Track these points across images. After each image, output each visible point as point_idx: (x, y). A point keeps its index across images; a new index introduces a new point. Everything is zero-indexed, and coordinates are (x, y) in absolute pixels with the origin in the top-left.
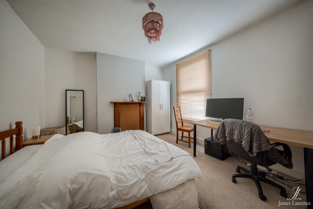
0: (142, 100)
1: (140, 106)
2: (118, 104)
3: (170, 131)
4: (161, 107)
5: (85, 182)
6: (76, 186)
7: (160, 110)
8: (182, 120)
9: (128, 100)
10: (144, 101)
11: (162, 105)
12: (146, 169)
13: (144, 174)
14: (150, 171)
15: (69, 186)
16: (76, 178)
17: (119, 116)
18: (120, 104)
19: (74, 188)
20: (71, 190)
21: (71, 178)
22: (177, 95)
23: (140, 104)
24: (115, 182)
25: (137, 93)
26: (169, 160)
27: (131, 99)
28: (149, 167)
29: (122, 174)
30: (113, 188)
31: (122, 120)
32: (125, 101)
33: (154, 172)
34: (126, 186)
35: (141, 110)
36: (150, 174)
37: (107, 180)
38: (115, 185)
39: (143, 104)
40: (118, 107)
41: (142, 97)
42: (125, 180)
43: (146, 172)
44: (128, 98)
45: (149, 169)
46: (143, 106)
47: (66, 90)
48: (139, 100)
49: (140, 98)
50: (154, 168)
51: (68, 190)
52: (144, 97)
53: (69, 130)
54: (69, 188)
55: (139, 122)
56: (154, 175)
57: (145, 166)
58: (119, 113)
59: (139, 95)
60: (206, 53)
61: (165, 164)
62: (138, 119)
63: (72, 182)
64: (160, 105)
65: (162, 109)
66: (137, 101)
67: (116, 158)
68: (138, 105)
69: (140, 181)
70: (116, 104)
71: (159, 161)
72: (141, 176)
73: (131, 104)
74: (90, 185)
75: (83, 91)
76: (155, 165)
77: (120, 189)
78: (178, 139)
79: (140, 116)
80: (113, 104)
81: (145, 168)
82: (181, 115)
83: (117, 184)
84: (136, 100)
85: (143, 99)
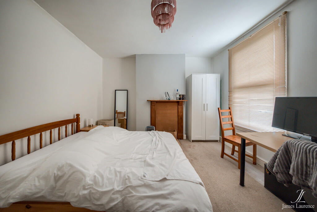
0: (180, 99)
1: (178, 105)
2: (154, 102)
3: (219, 140)
4: (205, 107)
5: (67, 173)
6: (60, 174)
7: (204, 110)
8: (233, 127)
9: (165, 98)
10: (183, 100)
11: (207, 104)
12: (127, 181)
13: (122, 185)
14: (130, 185)
15: (56, 172)
16: (63, 166)
17: (155, 115)
18: (156, 103)
19: (58, 175)
20: (56, 175)
21: (59, 166)
22: (229, 91)
23: (178, 102)
24: (91, 182)
25: (175, 90)
26: (159, 180)
27: (168, 97)
28: (131, 180)
29: (102, 177)
30: (86, 188)
31: (159, 119)
32: (161, 100)
33: (134, 188)
34: (98, 191)
35: (180, 110)
36: (128, 188)
37: (83, 178)
38: (89, 185)
39: (182, 103)
40: (155, 105)
41: (181, 95)
42: (101, 184)
43: (126, 184)
44: (165, 96)
45: (130, 182)
46: (181, 105)
47: (116, 90)
48: (177, 98)
49: (178, 96)
50: (135, 183)
51: (53, 175)
52: (183, 95)
53: (119, 123)
54: (55, 173)
55: (177, 122)
56: (132, 191)
57: (128, 177)
58: (155, 112)
59: (177, 92)
60: (278, 20)
61: (152, 183)
62: (176, 119)
63: (59, 169)
64: (204, 104)
65: (207, 110)
66: (175, 100)
67: (115, 158)
68: (177, 104)
69: (113, 192)
70: (152, 102)
71: (147, 177)
72: (118, 187)
73: (167, 102)
74: (70, 176)
75: (127, 90)
76: (139, 180)
77: (93, 191)
78: (223, 153)
79: (178, 116)
80: (150, 102)
81: (126, 179)
82: (232, 121)
83: (92, 185)
84: (173, 98)
85: (182, 97)
